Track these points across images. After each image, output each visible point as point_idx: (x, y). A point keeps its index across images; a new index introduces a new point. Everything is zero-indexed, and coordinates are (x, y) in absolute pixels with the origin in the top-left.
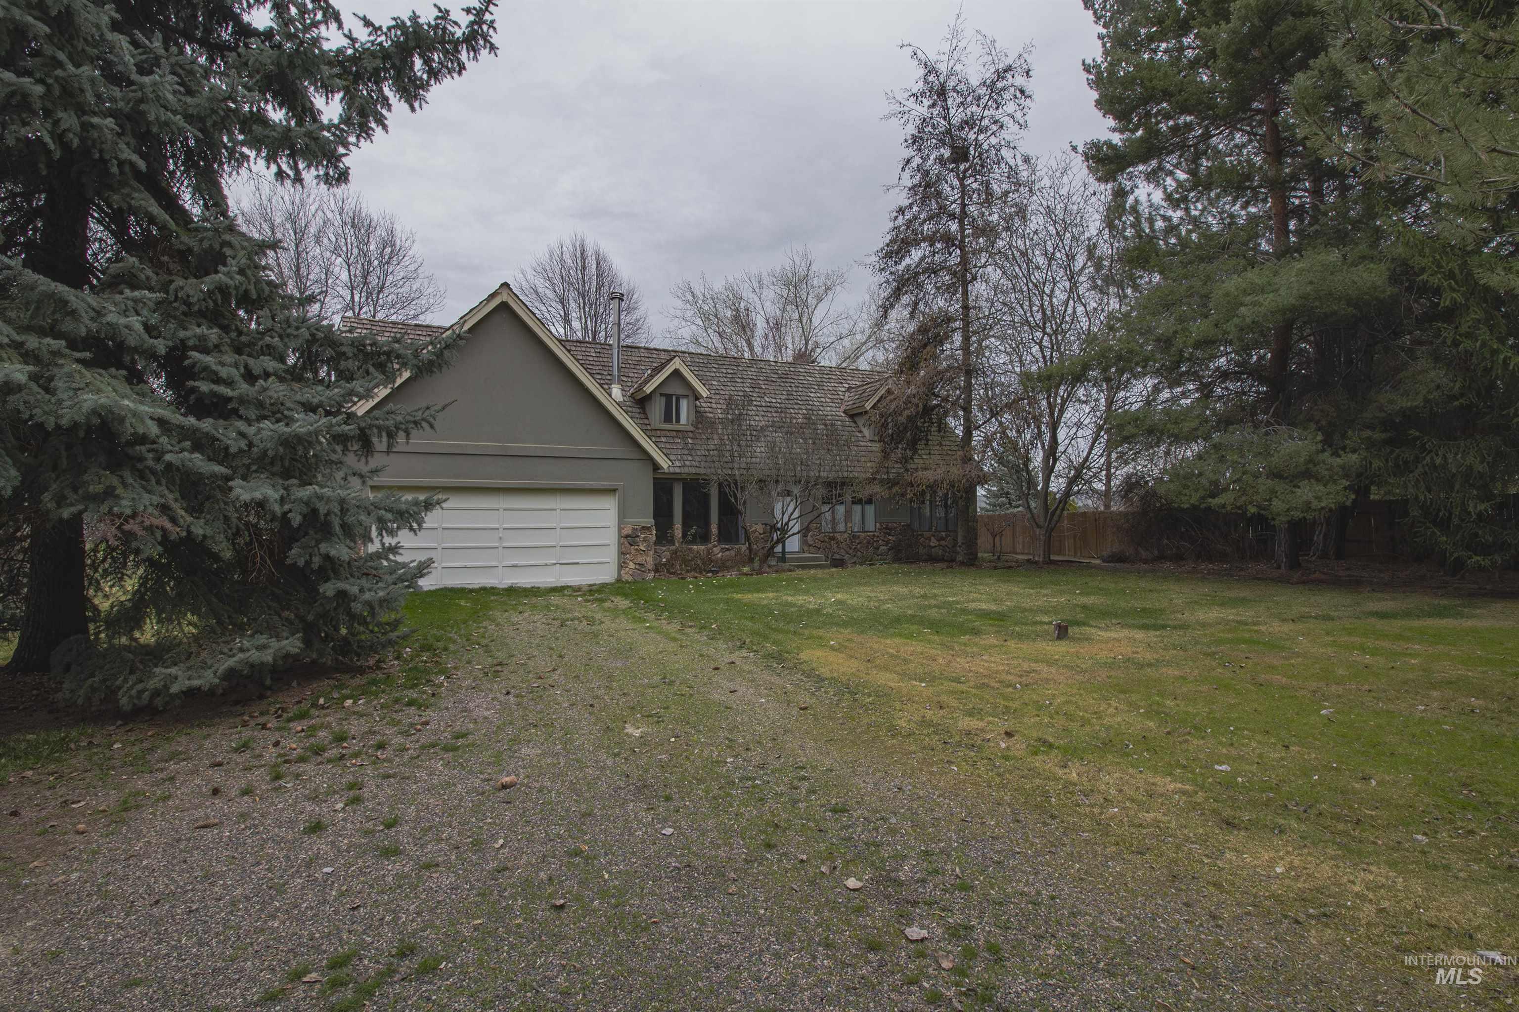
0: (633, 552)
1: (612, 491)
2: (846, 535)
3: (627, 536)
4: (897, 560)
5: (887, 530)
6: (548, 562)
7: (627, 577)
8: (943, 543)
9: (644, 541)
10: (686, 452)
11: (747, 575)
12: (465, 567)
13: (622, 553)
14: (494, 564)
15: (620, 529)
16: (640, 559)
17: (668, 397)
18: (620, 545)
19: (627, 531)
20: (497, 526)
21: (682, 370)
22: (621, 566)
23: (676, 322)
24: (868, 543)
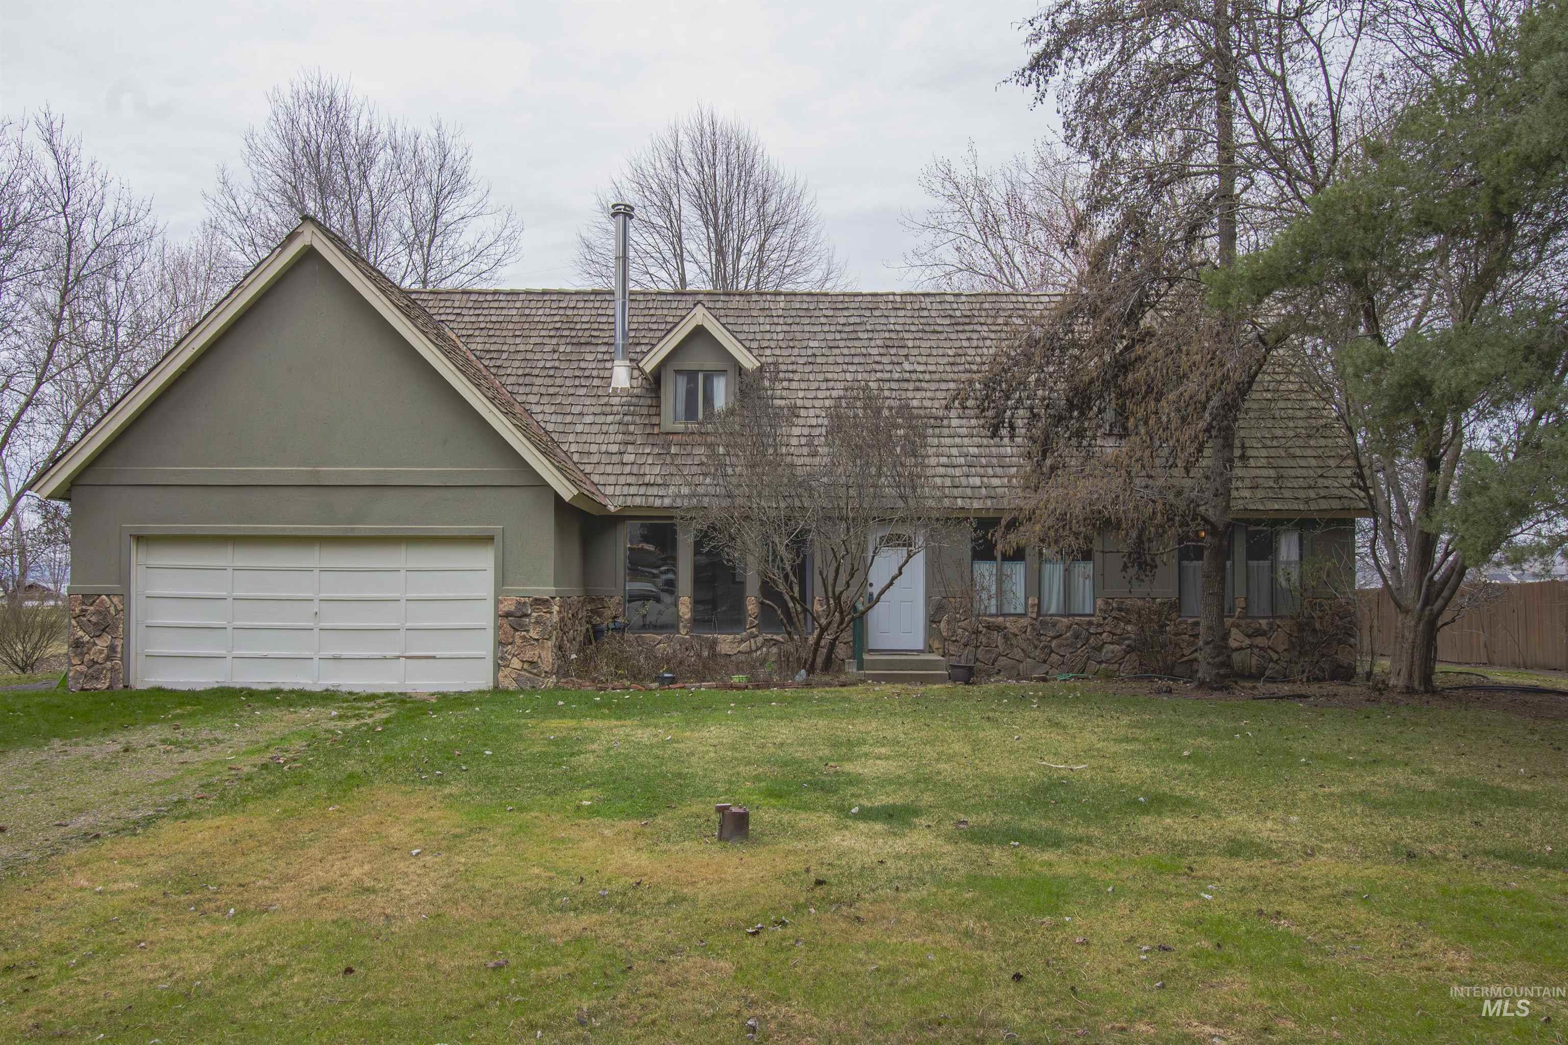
0: (518, 641)
1: (486, 540)
2: (1024, 622)
3: (508, 615)
4: (1144, 674)
5: (1121, 613)
6: (388, 654)
7: (509, 684)
8: (1261, 641)
9: (537, 623)
10: (673, 470)
11: (738, 688)
12: (265, 658)
13: (500, 643)
14: (306, 654)
15: (497, 602)
16: (529, 655)
17: (692, 375)
18: (498, 628)
19: (509, 606)
20: (309, 595)
21: (708, 326)
22: (500, 663)
23: (929, 235)
24: (1077, 636)
